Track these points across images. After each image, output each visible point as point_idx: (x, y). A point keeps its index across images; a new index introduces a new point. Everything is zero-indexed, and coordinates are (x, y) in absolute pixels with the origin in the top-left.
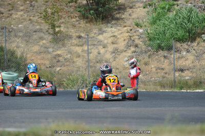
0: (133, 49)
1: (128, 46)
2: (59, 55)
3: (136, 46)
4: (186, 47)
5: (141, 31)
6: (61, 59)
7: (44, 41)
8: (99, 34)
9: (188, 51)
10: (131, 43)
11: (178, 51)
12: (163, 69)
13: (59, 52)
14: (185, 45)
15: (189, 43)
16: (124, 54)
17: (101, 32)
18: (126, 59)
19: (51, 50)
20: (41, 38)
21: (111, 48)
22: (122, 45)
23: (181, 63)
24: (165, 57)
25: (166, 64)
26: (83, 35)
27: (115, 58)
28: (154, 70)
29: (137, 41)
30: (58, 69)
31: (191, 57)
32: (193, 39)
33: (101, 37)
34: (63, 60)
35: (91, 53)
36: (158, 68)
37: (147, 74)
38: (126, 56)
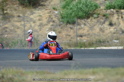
0: (51, 23)
1: (49, 22)
2: (6, 28)
3: (54, 22)
4: (84, 22)
5: (56, 12)
6: (7, 30)
9: (85, 25)
10: (50, 20)
11: (79, 24)
12: (70, 36)
13: (6, 26)
14: (83, 21)
15: (86, 20)
16: (46, 26)
17: (32, 13)
18: (47, 29)
19: (1, 24)
21: (38, 23)
22: (45, 21)
23: (81, 32)
24: (71, 28)
25: (71, 33)
26: (21, 15)
27: (40, 29)
28: (64, 36)
29: (54, 19)
30: (6, 36)
31: (86, 28)
32: (88, 18)
33: (32, 16)
34: (9, 31)
35: (26, 26)
36: (67, 35)
37: (60, 39)
38: (47, 28)
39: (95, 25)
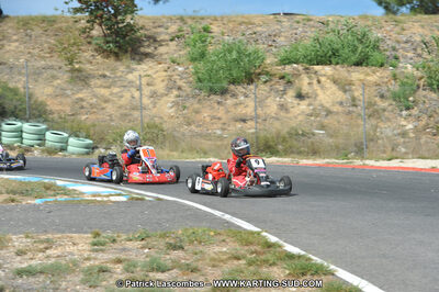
0: (175, 92)
1: (169, 89)
2: (82, 100)
3: (179, 88)
4: (243, 90)
5: (180, 69)
6: (84, 104)
7: (59, 81)
8: (128, 73)
9: (246, 96)
10: (172, 86)
11: (234, 96)
12: (219, 119)
13: (80, 96)
14: (241, 88)
15: (246, 86)
16: (165, 98)
17: (131, 71)
18: (170, 105)
19: (69, 92)
20: (54, 77)
21: (147, 91)
22: (160, 87)
23: (241, 111)
24: (219, 103)
25: (221, 112)
26: (108, 74)
27: (155, 104)
28: (208, 119)
29: (180, 83)
30: (84, 117)
31: (251, 103)
32: (251, 81)
33: (130, 77)
34: (88, 106)
35: (122, 97)
36: (213, 118)
37: (200, 126)
38: (168, 102)
39: (267, 98)
